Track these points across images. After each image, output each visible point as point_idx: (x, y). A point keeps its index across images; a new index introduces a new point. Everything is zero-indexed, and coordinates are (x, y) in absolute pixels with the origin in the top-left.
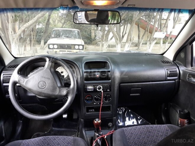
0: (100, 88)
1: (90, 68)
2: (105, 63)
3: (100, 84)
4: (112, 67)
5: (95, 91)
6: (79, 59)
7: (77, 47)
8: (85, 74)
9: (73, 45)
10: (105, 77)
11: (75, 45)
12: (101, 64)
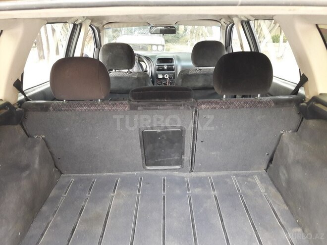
0: (167, 76)
1: (160, 63)
2: (172, 59)
3: (167, 73)
4: (175, 63)
5: (163, 78)
6: (154, 57)
7: (154, 48)
8: (157, 67)
9: (150, 44)
10: (170, 69)
11: (152, 45)
12: (169, 60)
